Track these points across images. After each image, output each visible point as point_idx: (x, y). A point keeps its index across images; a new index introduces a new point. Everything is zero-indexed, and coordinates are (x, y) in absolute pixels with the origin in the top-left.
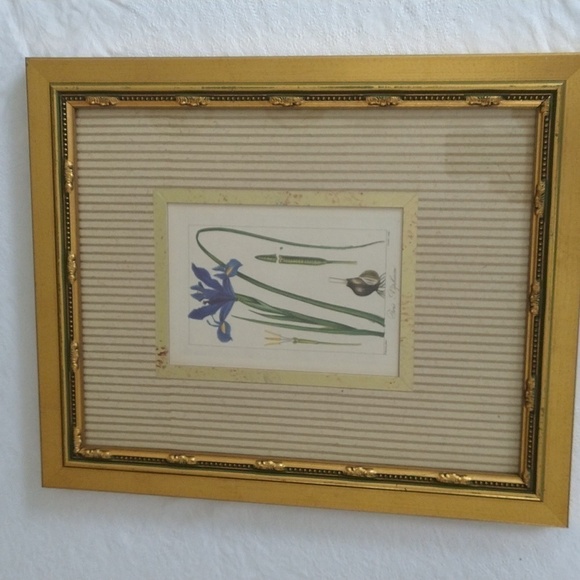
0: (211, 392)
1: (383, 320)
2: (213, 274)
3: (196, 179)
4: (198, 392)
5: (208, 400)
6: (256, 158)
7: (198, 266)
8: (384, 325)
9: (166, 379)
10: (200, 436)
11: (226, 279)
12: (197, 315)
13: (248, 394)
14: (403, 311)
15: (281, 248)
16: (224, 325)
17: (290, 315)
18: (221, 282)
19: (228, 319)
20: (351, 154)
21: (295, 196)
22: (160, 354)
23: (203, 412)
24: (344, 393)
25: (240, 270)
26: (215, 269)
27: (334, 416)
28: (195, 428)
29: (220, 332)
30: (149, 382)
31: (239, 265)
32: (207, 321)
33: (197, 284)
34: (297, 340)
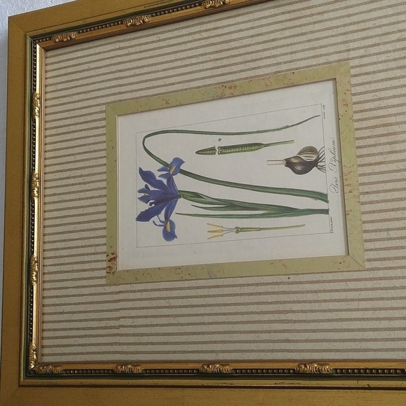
0: (157, 294)
1: (326, 196)
2: (157, 175)
3: (141, 90)
4: (145, 295)
5: (155, 303)
6: (194, 61)
7: (145, 169)
8: (327, 202)
9: (116, 285)
10: (148, 344)
12: (144, 217)
13: (193, 293)
14: (346, 183)
15: (220, 140)
16: (169, 223)
17: (231, 205)
18: (165, 181)
19: (173, 217)
20: (280, 39)
21: (230, 88)
22: (110, 260)
23: (150, 317)
24: (291, 280)
25: (182, 167)
26: (159, 170)
27: (281, 307)
28: (142, 335)
29: (165, 232)
30: (100, 290)
31: (181, 162)
32: (153, 221)
33: (144, 187)
34: (239, 230)
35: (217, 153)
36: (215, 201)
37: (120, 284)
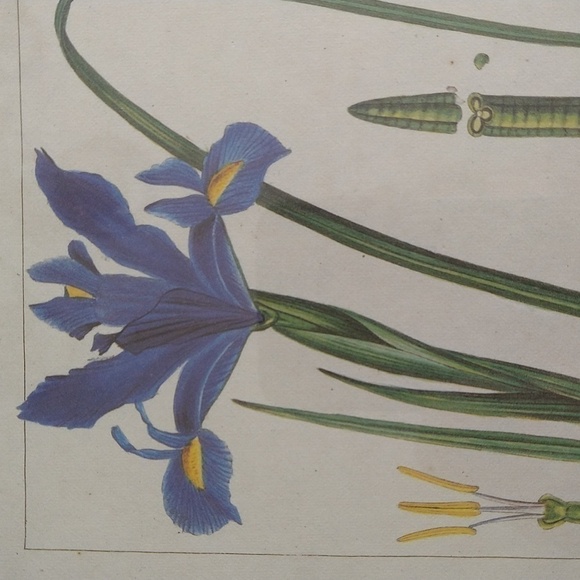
2: (137, 198)
7: (66, 163)
15: (482, 60)
16: (196, 447)
18: (180, 236)
19: (220, 419)
26: (150, 177)
32: (116, 433)
33: (65, 253)
34: (561, 511)
35: (463, 125)
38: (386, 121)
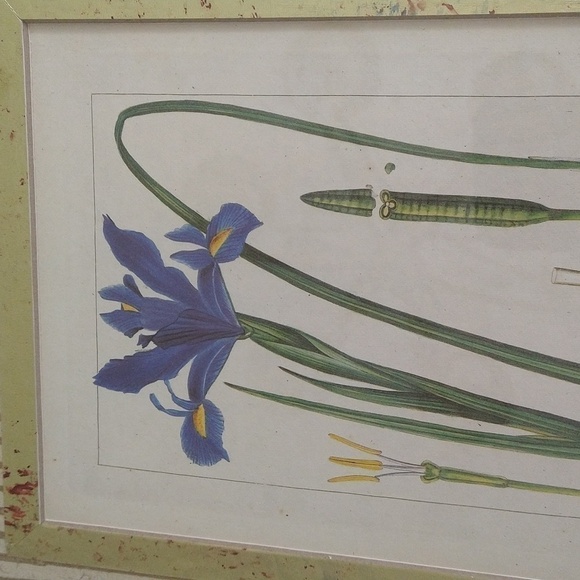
2: (167, 251)
7: (123, 224)
9: (33, 561)
11: (209, 270)
12: (120, 376)
15: (390, 167)
16: (202, 410)
18: (192, 275)
19: (216, 394)
22: (15, 490)
25: (254, 239)
26: (174, 236)
29: (189, 432)
31: (251, 222)
32: (153, 397)
33: (120, 282)
34: (436, 472)
35: (376, 211)
36: (359, 369)
37: (46, 563)
38: (325, 207)
